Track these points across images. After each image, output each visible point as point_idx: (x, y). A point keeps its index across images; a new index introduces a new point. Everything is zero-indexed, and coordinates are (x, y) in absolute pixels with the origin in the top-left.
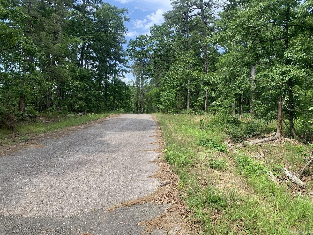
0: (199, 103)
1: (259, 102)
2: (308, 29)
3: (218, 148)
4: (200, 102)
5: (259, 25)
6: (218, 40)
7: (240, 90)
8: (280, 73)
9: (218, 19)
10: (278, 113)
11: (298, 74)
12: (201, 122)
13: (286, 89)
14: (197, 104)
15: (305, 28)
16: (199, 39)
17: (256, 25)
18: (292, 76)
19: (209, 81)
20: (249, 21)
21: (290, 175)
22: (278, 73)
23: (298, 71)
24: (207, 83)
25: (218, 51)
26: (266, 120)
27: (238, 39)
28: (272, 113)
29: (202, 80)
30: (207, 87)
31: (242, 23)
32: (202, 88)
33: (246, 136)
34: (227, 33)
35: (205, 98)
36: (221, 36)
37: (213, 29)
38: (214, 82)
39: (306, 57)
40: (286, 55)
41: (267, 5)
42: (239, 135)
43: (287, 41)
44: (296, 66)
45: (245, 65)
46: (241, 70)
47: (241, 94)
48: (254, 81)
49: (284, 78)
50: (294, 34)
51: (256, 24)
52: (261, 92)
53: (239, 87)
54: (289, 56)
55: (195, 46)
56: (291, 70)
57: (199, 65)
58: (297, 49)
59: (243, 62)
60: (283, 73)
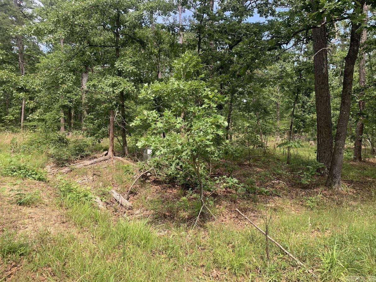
0: (11, 117)
1: (92, 117)
2: (138, 41)
3: (34, 176)
4: (13, 115)
8: (111, 85)
10: (110, 130)
11: (128, 88)
12: (12, 142)
13: (117, 103)
15: (135, 39)
18: (122, 89)
19: (25, 86)
21: (117, 198)
22: (108, 84)
23: (128, 85)
24: (22, 88)
26: (97, 137)
28: (103, 129)
29: (15, 84)
30: (22, 94)
32: (15, 95)
33: (73, 158)
35: (21, 109)
38: (33, 88)
40: (116, 65)
42: (65, 157)
43: (117, 50)
44: (127, 79)
45: (71, 71)
46: (65, 76)
47: (71, 107)
48: (86, 91)
49: (115, 91)
54: (119, 67)
56: (121, 82)
58: (127, 60)
59: (68, 67)
60: (114, 85)
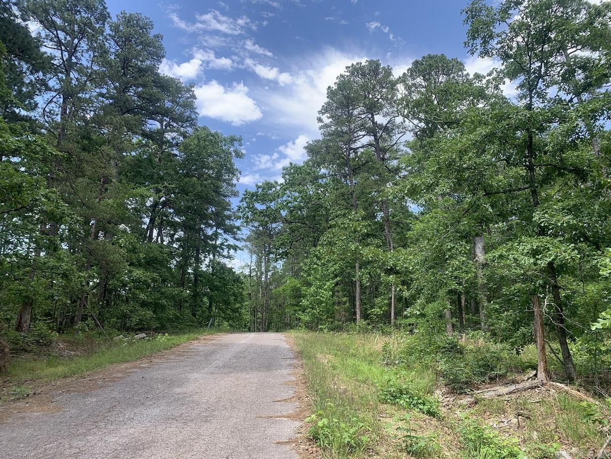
0: (379, 310)
1: (497, 306)
2: (570, 171)
4: (380, 308)
5: (479, 164)
6: (406, 192)
7: (456, 283)
8: (530, 252)
9: (406, 152)
10: (536, 332)
11: (564, 254)
12: (384, 350)
13: (545, 283)
14: (376, 310)
15: (564, 169)
16: (372, 188)
17: (474, 165)
18: (552, 258)
19: (395, 266)
20: (461, 159)
22: (525, 251)
23: (563, 248)
24: (391, 269)
25: (410, 210)
26: (513, 344)
27: (443, 190)
28: (523, 329)
29: (382, 264)
30: (392, 278)
31: (450, 162)
32: (383, 280)
33: (476, 380)
34: (423, 180)
35: (391, 298)
36: (413, 185)
37: (397, 170)
38: (406, 268)
39: (575, 222)
40: (536, 217)
41: (491, 131)
42: (463, 378)
43: (534, 193)
44: (559, 239)
45: (462, 238)
46: (454, 247)
47: (460, 292)
48: (483, 265)
49: (539, 262)
50: (547, 180)
51: (476, 163)
52: (499, 288)
53: (456, 278)
54: (542, 220)
55: (366, 201)
56: (549, 246)
57: (375, 236)
58: (555, 207)
59: (458, 232)
60: (535, 253)
